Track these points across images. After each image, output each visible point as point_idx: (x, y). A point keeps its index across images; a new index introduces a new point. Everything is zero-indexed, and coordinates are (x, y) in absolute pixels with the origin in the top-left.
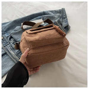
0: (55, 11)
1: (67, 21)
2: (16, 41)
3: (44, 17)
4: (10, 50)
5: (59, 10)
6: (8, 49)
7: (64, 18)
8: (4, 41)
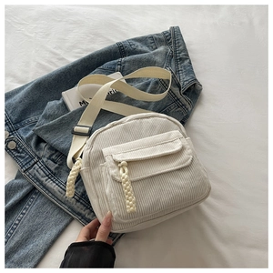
0: (151, 37)
1: (190, 71)
2: (56, 151)
3: (125, 62)
4: (44, 179)
5: (164, 33)
6: (40, 177)
7: (180, 59)
8: (23, 155)
